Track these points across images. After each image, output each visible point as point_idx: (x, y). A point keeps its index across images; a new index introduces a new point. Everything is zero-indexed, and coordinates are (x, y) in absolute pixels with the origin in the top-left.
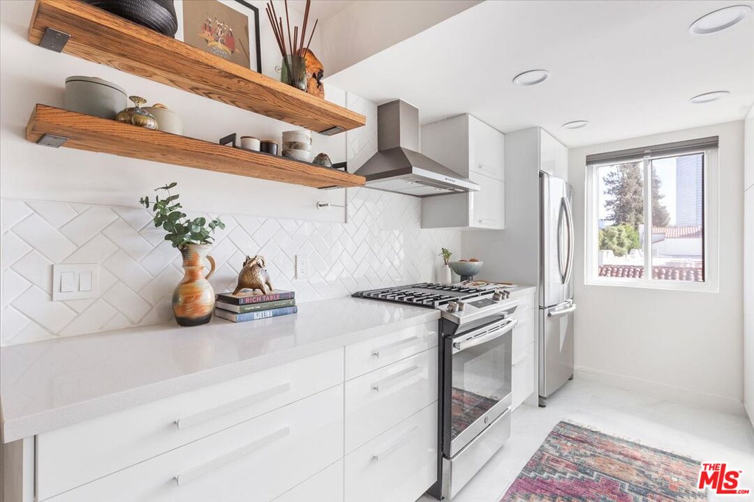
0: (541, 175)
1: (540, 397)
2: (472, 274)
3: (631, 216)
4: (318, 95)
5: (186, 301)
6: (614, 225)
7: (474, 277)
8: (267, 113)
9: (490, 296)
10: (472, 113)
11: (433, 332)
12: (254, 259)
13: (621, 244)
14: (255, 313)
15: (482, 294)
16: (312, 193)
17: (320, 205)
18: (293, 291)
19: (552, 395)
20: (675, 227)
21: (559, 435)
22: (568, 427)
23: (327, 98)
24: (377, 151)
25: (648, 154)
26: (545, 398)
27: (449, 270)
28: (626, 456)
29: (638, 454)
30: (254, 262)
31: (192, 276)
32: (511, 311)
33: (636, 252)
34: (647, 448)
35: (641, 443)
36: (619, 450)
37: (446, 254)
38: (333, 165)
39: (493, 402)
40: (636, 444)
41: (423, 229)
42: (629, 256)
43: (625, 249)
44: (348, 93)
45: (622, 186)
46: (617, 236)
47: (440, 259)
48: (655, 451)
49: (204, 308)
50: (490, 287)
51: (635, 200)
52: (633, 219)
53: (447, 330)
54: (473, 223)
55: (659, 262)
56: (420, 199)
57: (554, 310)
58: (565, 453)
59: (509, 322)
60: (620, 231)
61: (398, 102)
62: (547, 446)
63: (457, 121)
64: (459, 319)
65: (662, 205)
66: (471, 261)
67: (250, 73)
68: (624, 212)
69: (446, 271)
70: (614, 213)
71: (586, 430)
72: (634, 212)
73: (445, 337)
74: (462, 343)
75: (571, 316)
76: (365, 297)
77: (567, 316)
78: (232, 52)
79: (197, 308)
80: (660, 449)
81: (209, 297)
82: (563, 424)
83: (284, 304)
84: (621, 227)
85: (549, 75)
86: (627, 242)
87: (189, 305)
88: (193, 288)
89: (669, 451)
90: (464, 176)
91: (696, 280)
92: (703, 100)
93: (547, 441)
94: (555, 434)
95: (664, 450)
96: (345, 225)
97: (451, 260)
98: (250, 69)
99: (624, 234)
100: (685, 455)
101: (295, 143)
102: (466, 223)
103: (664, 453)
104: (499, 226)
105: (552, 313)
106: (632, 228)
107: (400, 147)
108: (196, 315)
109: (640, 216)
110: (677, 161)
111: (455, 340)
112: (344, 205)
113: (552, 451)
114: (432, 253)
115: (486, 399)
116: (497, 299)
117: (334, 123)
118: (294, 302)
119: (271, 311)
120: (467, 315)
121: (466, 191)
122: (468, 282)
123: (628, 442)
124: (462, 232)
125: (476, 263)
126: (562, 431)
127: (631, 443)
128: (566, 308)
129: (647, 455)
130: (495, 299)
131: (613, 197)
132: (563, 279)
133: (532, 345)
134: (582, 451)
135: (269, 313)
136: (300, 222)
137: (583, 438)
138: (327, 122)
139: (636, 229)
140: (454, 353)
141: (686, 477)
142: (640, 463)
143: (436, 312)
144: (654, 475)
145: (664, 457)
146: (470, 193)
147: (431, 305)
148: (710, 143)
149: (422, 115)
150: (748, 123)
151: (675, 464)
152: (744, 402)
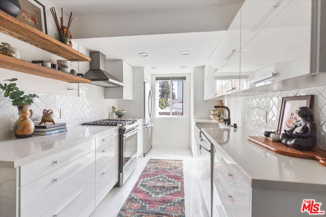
0: (144, 83)
1: (144, 153)
2: (123, 115)
3: (165, 95)
4: (70, 46)
5: (24, 128)
6: (161, 98)
7: (123, 116)
8: (50, 51)
9: (132, 121)
10: (124, 60)
11: (117, 134)
12: (49, 111)
13: (163, 105)
14: (52, 132)
15: (129, 121)
16: (66, 84)
17: (69, 89)
18: (65, 122)
19: (147, 153)
20: (177, 100)
21: (150, 162)
22: (152, 160)
23: (73, 47)
24: (89, 69)
25: (171, 79)
26: (145, 154)
27: (115, 114)
28: (166, 163)
29: (169, 162)
30: (49, 112)
31: (25, 118)
32: (137, 126)
33: (167, 108)
34: (171, 160)
36: (165, 162)
37: (113, 108)
38: (77, 74)
39: (130, 158)
41: (106, 99)
42: (165, 109)
43: (164, 107)
44: (79, 46)
45: (163, 85)
46: (161, 102)
47: (111, 110)
48: (173, 160)
49: (32, 130)
50: (130, 119)
51: (166, 90)
52: (166, 96)
53: (121, 132)
54: (124, 98)
55: (174, 111)
56: (104, 88)
57: (148, 126)
58: (152, 166)
59: (137, 129)
60: (162, 100)
61: (99, 52)
62: (147, 166)
63: (119, 61)
64: (125, 128)
65: (174, 92)
66: (122, 111)
67: (43, 34)
68: (163, 94)
69: (113, 114)
70: (160, 94)
71: (157, 159)
72: (166, 94)
73: (121, 134)
74: (126, 135)
75: (152, 127)
76: (88, 125)
77: (151, 128)
78: (35, 24)
79: (29, 130)
81: (33, 126)
82: (151, 159)
83: (62, 127)
84: (163, 99)
85: (149, 55)
86: (164, 104)
87: (26, 129)
88: (27, 122)
90: (122, 81)
92: (183, 68)
93: (147, 165)
94: (149, 162)
96: (78, 97)
97: (115, 111)
98: (42, 32)
99: (163, 101)
100: (178, 160)
101: (64, 65)
102: (122, 98)
103: (174, 160)
104: (131, 99)
105: (147, 127)
106: (166, 99)
107: (100, 69)
108: (29, 133)
109: (168, 95)
110: (178, 82)
111: (124, 135)
112: (78, 89)
113: (149, 167)
114: (108, 107)
115: (127, 158)
116: (134, 122)
117: (77, 58)
118: (66, 127)
119: (58, 130)
120: (127, 127)
121: (122, 86)
122: (122, 118)
124: (118, 100)
125: (124, 111)
126: (151, 161)
128: (151, 125)
129: (171, 162)
130: (133, 122)
131: (160, 89)
132: (150, 116)
133: (142, 137)
134: (156, 165)
135: (57, 131)
136: (62, 96)
137: (156, 161)
138: (75, 58)
139: (167, 100)
140: (124, 139)
141: (179, 164)
142: (169, 164)
143: (118, 127)
144: (173, 166)
145: (175, 161)
146: (123, 87)
147: (116, 125)
148: (184, 78)
149: (107, 57)
150: (191, 74)
151: (177, 162)
152: (190, 145)
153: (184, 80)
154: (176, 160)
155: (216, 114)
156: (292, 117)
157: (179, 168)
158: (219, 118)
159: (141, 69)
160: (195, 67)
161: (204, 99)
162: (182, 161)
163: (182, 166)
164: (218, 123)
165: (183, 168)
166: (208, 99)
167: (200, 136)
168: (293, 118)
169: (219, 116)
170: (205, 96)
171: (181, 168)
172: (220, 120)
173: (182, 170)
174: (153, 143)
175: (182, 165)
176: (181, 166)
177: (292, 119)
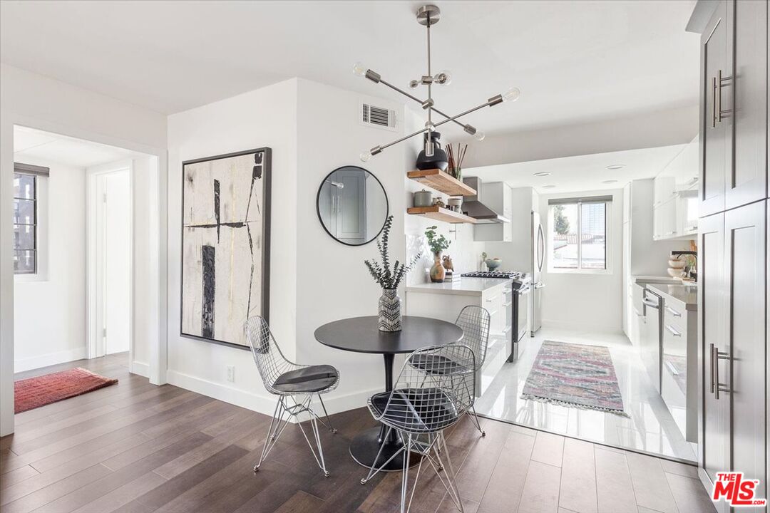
0: (532, 213)
1: (531, 332)
2: (497, 267)
10: (505, 181)
19: (536, 332)
25: (580, 201)
26: (533, 333)
27: (486, 264)
28: (577, 348)
29: (581, 347)
32: (528, 283)
36: (573, 346)
37: (484, 255)
41: (476, 242)
48: (589, 346)
54: (505, 240)
57: (537, 286)
59: (527, 287)
61: (477, 177)
62: (543, 347)
63: (499, 185)
64: (522, 282)
66: (494, 259)
69: (484, 265)
73: (515, 290)
74: (522, 292)
75: (542, 289)
82: (546, 341)
90: (503, 214)
94: (545, 344)
100: (600, 346)
102: (503, 240)
104: (510, 240)
107: (478, 200)
112: (455, 231)
113: (547, 349)
116: (524, 276)
121: (503, 221)
125: (498, 259)
128: (541, 285)
132: (540, 269)
134: (559, 348)
137: (556, 344)
143: (510, 280)
144: (590, 351)
146: (504, 224)
147: (507, 277)
148: (609, 199)
149: (483, 181)
150: (625, 191)
152: (622, 327)
153: (608, 203)
154: (595, 346)
155: (680, 266)
157: (603, 355)
158: (685, 273)
159: (528, 190)
160: (634, 180)
161: (652, 238)
164: (683, 281)
166: (661, 238)
167: (645, 296)
169: (686, 270)
170: (655, 234)
172: (686, 276)
174: (543, 320)
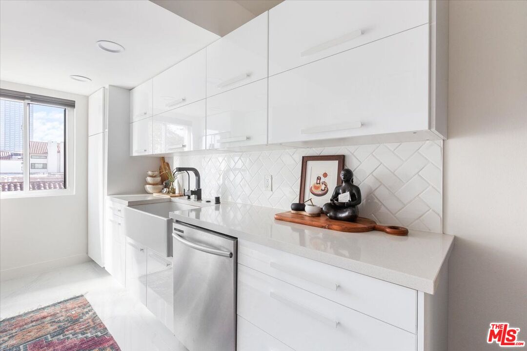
34: (48, 307)
35: (42, 307)
40: (40, 309)
48: (54, 305)
80: (56, 302)
89: (62, 300)
91: (60, 188)
92: (78, 79)
95: (59, 301)
100: (72, 297)
103: (60, 303)
123: (33, 311)
127: (36, 310)
129: (51, 311)
141: (79, 307)
142: (49, 318)
144: (62, 319)
145: (61, 305)
148: (71, 104)
151: (69, 305)
152: (88, 254)
154: (65, 301)
156: (318, 182)
157: (84, 318)
160: (110, 85)
161: (132, 154)
162: (82, 296)
163: (90, 308)
165: (95, 313)
168: (321, 183)
170: (135, 148)
171: (91, 313)
173: (95, 317)
175: (90, 306)
176: (86, 310)
177: (319, 184)
